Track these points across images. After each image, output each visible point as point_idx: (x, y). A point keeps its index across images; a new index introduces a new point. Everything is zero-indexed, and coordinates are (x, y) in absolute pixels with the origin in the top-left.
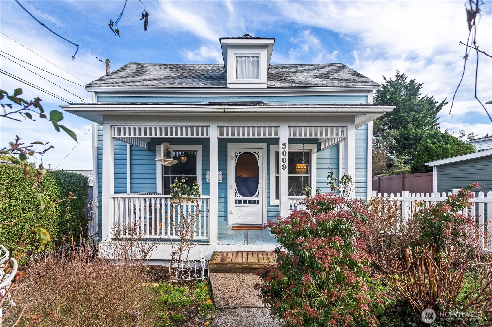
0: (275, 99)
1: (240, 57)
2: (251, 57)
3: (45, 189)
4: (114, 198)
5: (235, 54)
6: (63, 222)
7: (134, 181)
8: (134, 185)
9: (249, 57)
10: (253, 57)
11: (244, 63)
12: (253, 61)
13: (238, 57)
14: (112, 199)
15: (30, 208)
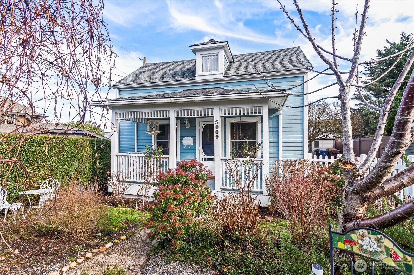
0: (230, 84)
1: (205, 57)
2: (212, 56)
3: (84, 149)
4: (117, 156)
5: (201, 55)
6: (94, 169)
7: (140, 144)
8: (139, 147)
9: (211, 56)
10: (214, 56)
11: (208, 61)
12: (214, 59)
13: (203, 57)
14: (116, 156)
15: (74, 161)
